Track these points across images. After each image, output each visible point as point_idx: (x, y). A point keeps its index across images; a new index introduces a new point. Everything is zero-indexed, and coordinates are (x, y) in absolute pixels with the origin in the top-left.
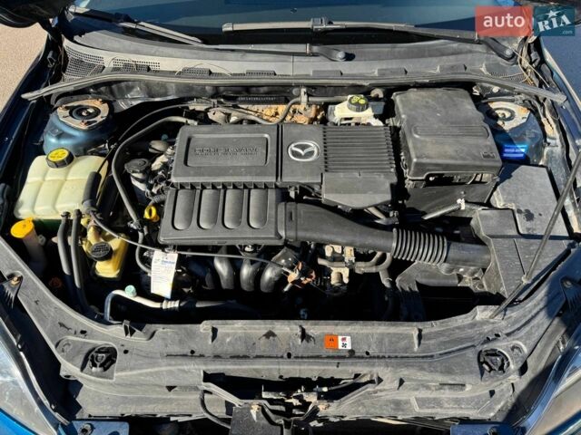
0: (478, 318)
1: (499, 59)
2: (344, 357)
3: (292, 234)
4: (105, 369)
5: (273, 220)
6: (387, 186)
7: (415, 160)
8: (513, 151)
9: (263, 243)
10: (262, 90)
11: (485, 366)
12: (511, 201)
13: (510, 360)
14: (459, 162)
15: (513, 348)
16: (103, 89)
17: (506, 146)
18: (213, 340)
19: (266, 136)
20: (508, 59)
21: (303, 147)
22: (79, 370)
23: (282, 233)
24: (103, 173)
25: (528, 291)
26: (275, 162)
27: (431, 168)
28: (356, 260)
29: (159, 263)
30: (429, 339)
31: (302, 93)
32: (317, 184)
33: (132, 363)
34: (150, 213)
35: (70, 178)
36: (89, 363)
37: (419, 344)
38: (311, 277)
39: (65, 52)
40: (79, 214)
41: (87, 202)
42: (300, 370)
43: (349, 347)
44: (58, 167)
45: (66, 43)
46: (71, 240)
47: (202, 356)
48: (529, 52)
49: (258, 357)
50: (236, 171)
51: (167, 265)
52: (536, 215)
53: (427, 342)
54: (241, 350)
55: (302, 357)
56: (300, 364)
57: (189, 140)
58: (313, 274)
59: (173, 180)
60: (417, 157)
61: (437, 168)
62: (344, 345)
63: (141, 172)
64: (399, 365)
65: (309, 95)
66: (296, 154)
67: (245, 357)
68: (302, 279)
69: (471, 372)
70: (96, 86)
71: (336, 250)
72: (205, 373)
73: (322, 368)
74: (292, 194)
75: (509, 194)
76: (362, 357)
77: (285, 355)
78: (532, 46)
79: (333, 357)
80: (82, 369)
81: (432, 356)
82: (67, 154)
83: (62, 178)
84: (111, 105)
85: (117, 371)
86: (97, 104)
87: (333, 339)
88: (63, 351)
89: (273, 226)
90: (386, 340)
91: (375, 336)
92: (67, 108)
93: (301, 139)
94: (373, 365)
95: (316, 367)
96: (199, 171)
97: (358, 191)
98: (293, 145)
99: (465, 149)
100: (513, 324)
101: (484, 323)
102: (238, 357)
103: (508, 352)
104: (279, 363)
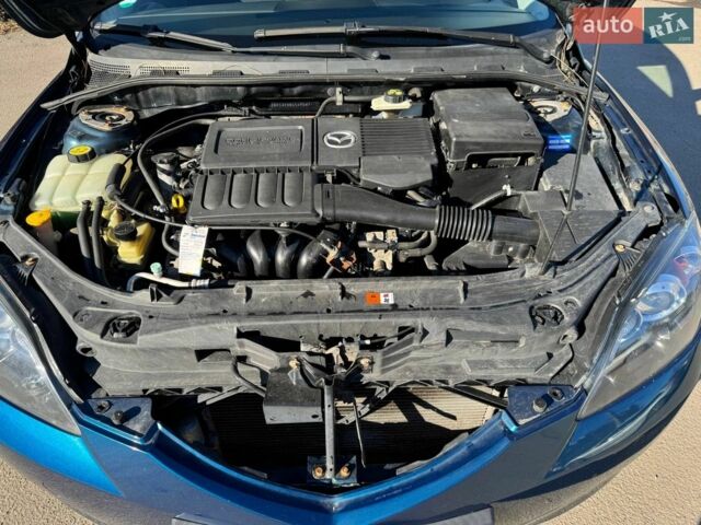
0: (527, 276)
1: (538, 61)
2: (386, 310)
3: (330, 212)
4: (128, 335)
5: (310, 198)
6: (428, 166)
7: (454, 139)
8: (557, 142)
9: (298, 220)
10: (297, 90)
11: (537, 318)
12: (558, 184)
13: (564, 314)
14: (500, 140)
15: (566, 303)
16: (128, 96)
17: (550, 137)
18: (247, 300)
19: (300, 127)
20: (547, 63)
21: (339, 137)
22: (99, 337)
23: (320, 212)
24: (128, 166)
25: (580, 254)
26: (310, 148)
27: (471, 147)
28: (399, 241)
29: (188, 237)
30: (476, 293)
31: (338, 93)
32: (355, 167)
33: (159, 326)
34: (178, 201)
35: (91, 172)
36: (111, 329)
37: (465, 297)
38: (351, 260)
39: (89, 66)
40: (101, 202)
41: (112, 186)
42: (340, 324)
43: (391, 302)
44: (79, 161)
45: (91, 56)
46: (92, 230)
47: (235, 314)
48: (568, 58)
49: (295, 313)
50: (269, 157)
51: (197, 238)
52: (585, 195)
53: (474, 297)
54: (277, 307)
55: (342, 312)
56: (341, 318)
57: (219, 133)
58: (354, 256)
59: (202, 167)
60: (456, 136)
61: (478, 147)
62: (386, 300)
63: (169, 162)
64: (444, 316)
65: (344, 95)
66: (331, 142)
67: (282, 313)
68: (342, 259)
69: (523, 323)
70: (121, 92)
71: (378, 237)
72: (238, 330)
73: (364, 320)
74: (329, 178)
75: (555, 177)
76: (406, 310)
77: (325, 311)
78: (571, 53)
79: (376, 311)
80: (103, 335)
81: (479, 309)
82: (89, 149)
83: (84, 172)
84: (135, 113)
85: (141, 334)
86: (122, 111)
87: (375, 296)
88: (82, 320)
89: (310, 204)
90: (431, 295)
91: (419, 292)
92: (90, 113)
93: (337, 130)
94: (418, 316)
95: (356, 320)
96: (230, 159)
97: (398, 172)
98: (328, 135)
99: (505, 130)
100: (565, 282)
101: (533, 279)
102: (274, 314)
103: (561, 306)
104: (318, 318)
